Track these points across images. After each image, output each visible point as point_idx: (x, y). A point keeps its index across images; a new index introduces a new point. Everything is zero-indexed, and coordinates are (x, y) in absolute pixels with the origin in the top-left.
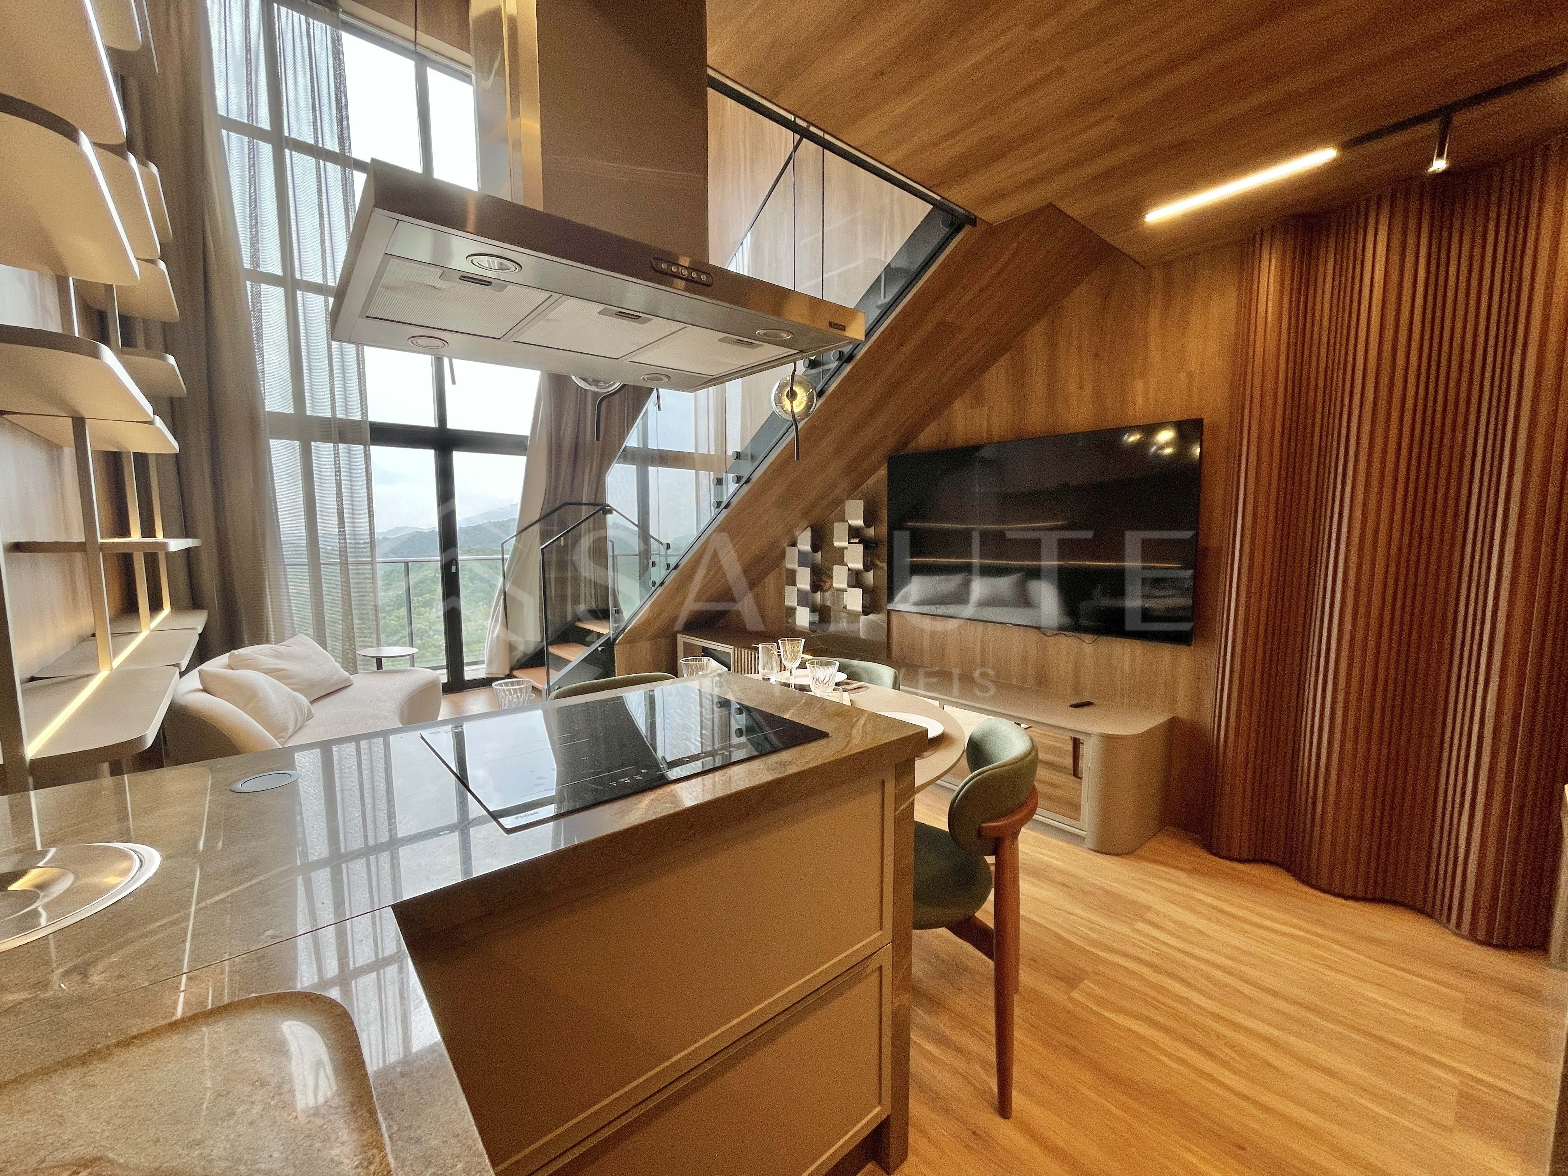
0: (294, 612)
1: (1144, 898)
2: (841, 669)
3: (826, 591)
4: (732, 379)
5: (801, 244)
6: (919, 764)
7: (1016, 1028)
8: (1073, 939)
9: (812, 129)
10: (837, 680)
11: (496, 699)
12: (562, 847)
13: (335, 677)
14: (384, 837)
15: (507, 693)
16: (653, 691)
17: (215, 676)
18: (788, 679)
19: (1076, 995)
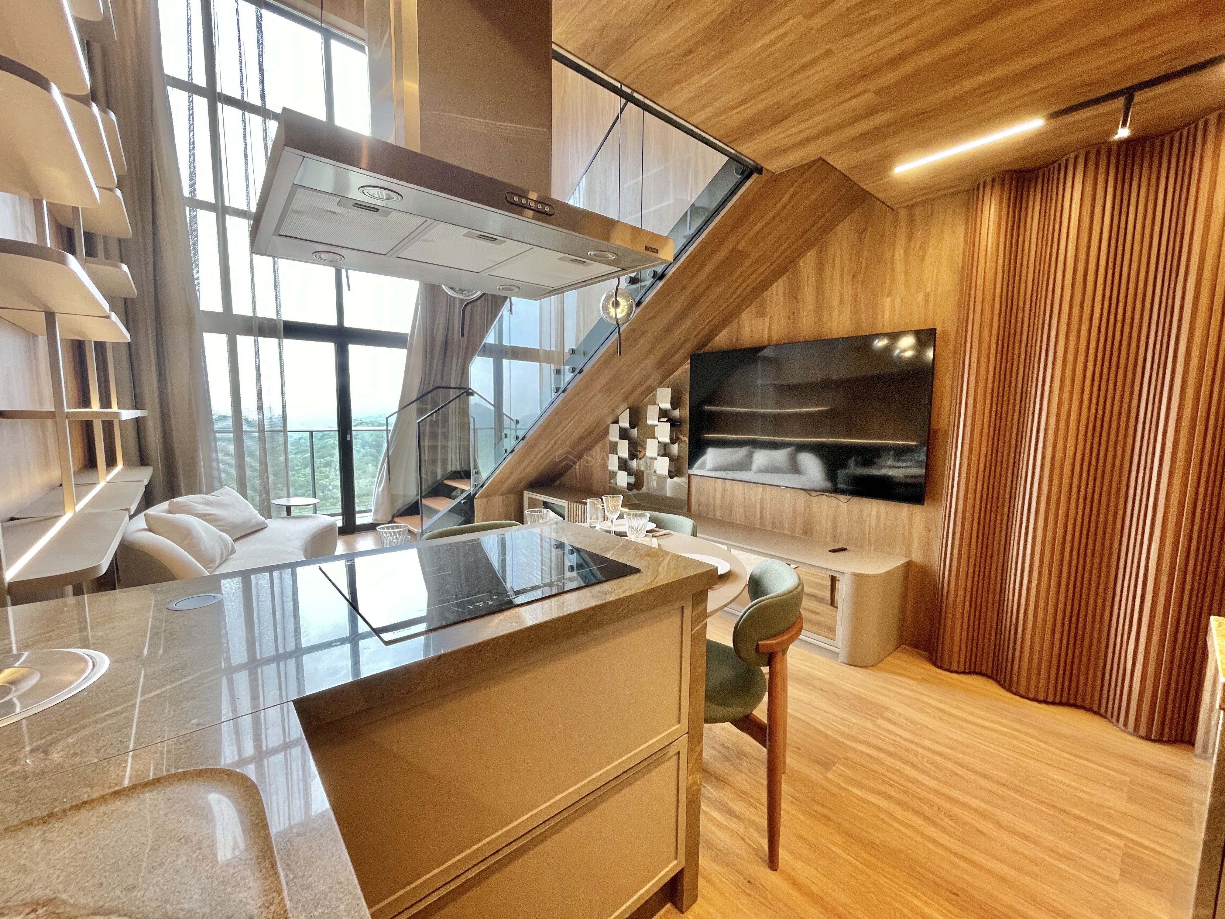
0: (221, 470)
1: (885, 701)
2: (651, 520)
3: (641, 459)
4: (569, 290)
5: (626, 186)
6: (710, 593)
7: (783, 800)
8: (829, 732)
9: (635, 95)
10: (648, 529)
11: (380, 540)
12: (432, 655)
13: (254, 521)
14: (291, 647)
15: (389, 535)
16: (504, 535)
17: (157, 518)
18: (610, 527)
19: (829, 775)
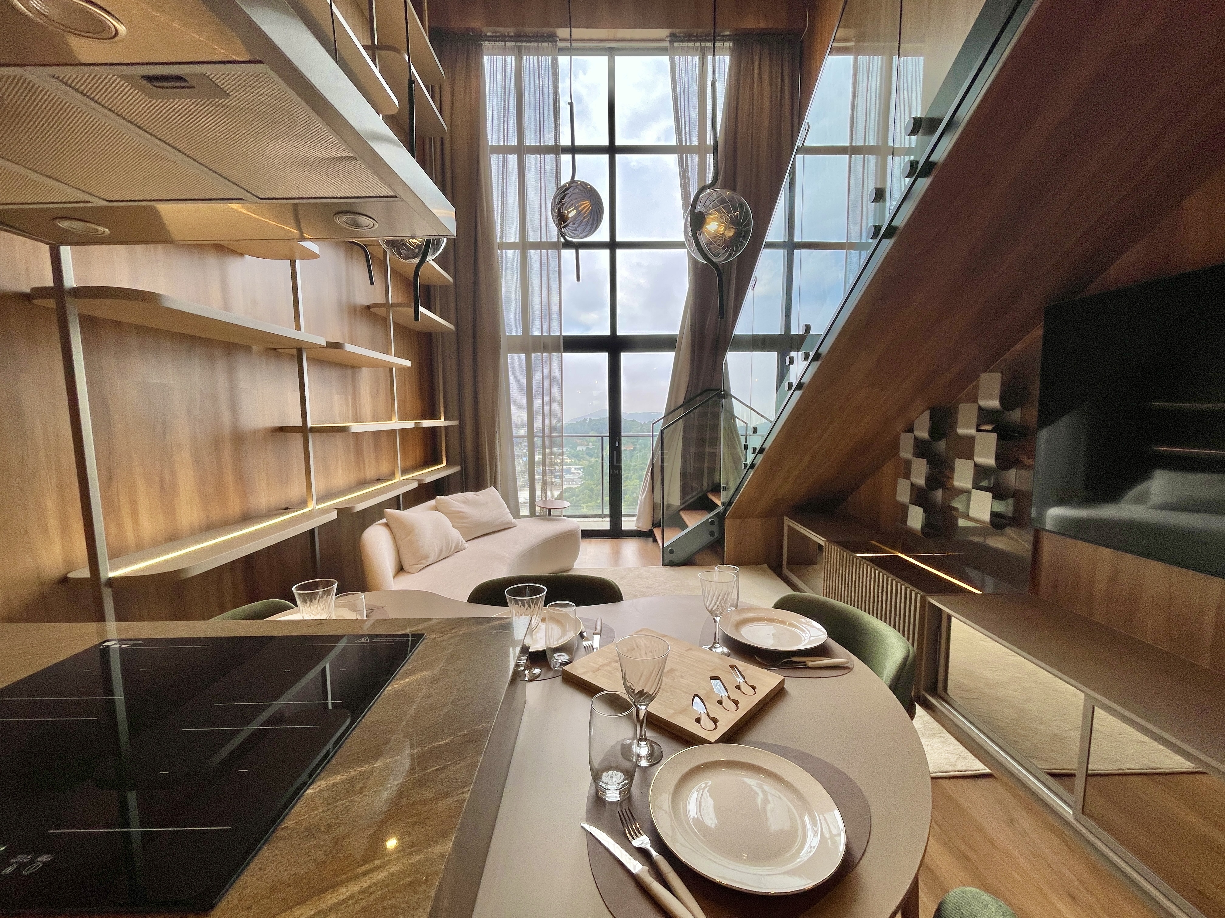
3: (945, 489)
13: (499, 521)
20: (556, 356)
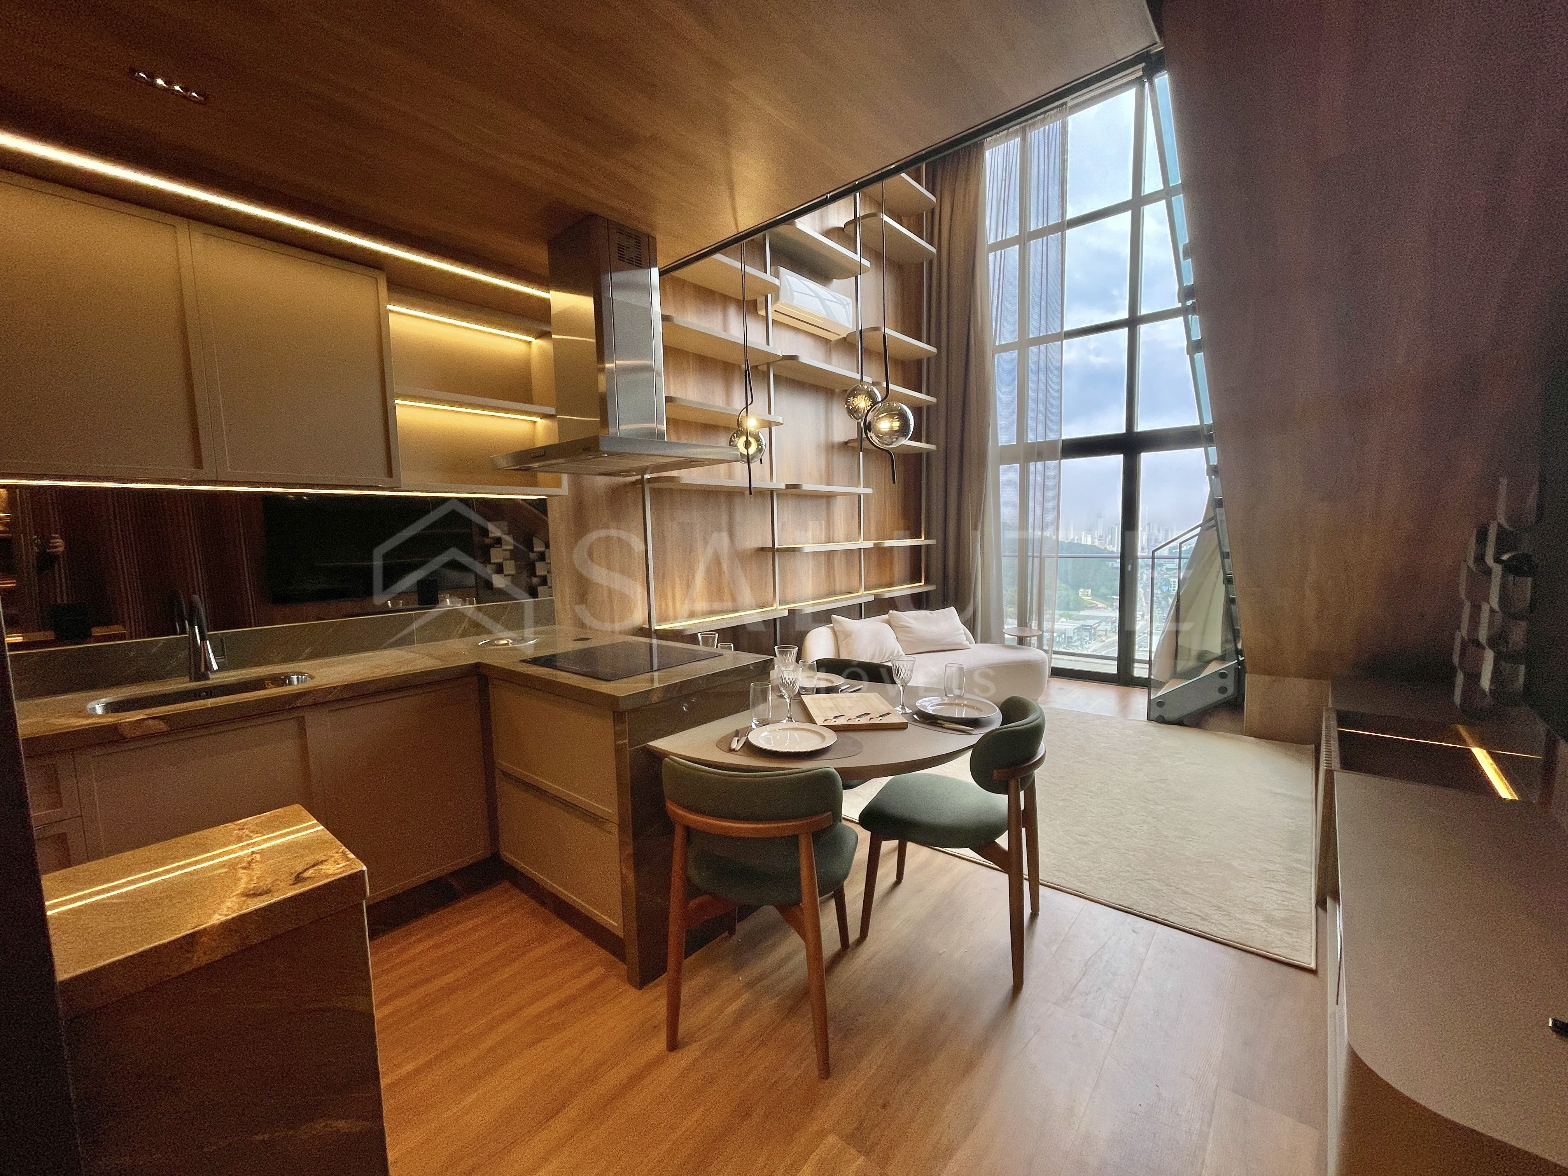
20: (1052, 464)
